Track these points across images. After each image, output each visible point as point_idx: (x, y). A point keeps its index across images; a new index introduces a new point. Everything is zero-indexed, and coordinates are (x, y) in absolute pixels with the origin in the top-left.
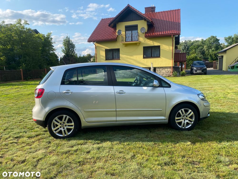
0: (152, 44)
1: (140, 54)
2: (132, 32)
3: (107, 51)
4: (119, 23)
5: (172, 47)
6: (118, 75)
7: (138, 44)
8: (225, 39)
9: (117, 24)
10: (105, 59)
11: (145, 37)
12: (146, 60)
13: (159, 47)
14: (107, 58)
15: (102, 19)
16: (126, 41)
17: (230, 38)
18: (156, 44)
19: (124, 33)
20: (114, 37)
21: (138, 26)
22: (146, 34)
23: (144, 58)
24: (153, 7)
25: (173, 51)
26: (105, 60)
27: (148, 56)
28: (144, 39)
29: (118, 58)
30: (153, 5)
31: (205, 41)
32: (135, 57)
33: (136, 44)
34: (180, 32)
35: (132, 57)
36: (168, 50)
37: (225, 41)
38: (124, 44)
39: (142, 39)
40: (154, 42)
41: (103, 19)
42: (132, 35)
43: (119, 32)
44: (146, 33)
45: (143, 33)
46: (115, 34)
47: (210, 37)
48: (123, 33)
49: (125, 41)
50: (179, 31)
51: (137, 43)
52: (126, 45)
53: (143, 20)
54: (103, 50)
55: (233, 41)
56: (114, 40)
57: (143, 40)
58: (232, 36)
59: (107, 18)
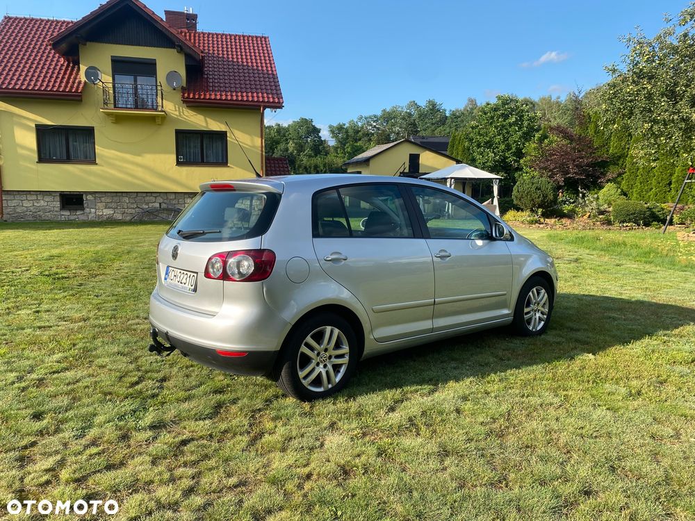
0: (204, 124)
1: (167, 152)
2: (135, 81)
3: (41, 131)
4: (88, 43)
5: (260, 139)
6: (90, 213)
7: (158, 121)
8: (331, 131)
9: (80, 46)
10: (35, 156)
11: (184, 102)
12: (185, 170)
13: (222, 136)
14: (42, 156)
15: (5, 18)
16: (115, 107)
17: (340, 128)
18: (215, 125)
19: (110, 79)
20: (72, 87)
21: (156, 64)
22: (184, 94)
23: (179, 163)
24: (190, 14)
25: (262, 151)
26: (37, 160)
27: (190, 159)
28: (179, 108)
29: (90, 159)
30: (191, 9)
31: (287, 130)
32: (149, 159)
33: (153, 119)
34: (281, 100)
35: (138, 159)
36: (247, 147)
37: (331, 135)
38: (108, 114)
39: (171, 106)
40: (208, 119)
41: (10, 18)
42: (136, 89)
43: (92, 73)
44: (183, 90)
45: (174, 89)
46: (75, 78)
47: (297, 119)
48: (106, 78)
49: (112, 106)
50: (279, 99)
51: (158, 116)
52: (119, 119)
53: (174, 48)
54: (27, 128)
55: (348, 135)
56: (74, 98)
57: (176, 111)
58: (344, 125)
59: (27, 17)
